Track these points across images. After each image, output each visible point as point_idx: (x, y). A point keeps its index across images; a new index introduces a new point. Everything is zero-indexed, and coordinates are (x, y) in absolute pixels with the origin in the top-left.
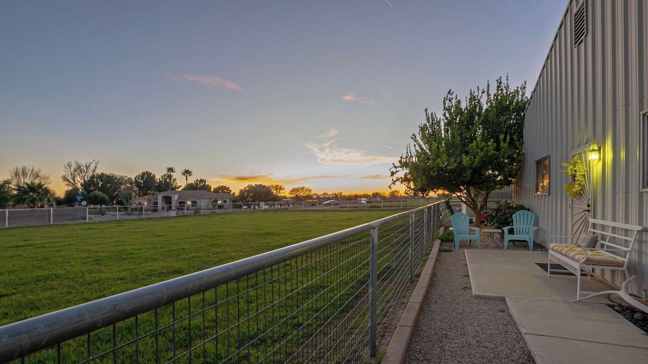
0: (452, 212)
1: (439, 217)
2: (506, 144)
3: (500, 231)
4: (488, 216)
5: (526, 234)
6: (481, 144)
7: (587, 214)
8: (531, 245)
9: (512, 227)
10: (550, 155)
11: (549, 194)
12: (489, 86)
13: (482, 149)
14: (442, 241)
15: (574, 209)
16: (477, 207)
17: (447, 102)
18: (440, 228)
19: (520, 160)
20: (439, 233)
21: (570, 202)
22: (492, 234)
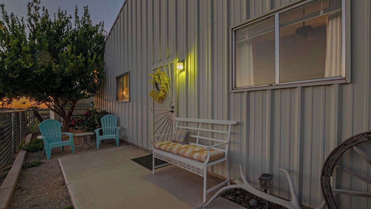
0: (41, 120)
1: (26, 125)
2: (93, 61)
3: (91, 133)
4: (79, 121)
5: (114, 133)
6: (71, 56)
7: (169, 114)
8: (118, 142)
9: (101, 128)
10: (130, 71)
11: (130, 101)
12: (76, 10)
13: (72, 60)
14: (28, 151)
15: (155, 111)
16: (65, 114)
17: (33, 9)
18: (27, 135)
19: (102, 77)
20: (24, 142)
21: (151, 105)
22: (85, 137)
